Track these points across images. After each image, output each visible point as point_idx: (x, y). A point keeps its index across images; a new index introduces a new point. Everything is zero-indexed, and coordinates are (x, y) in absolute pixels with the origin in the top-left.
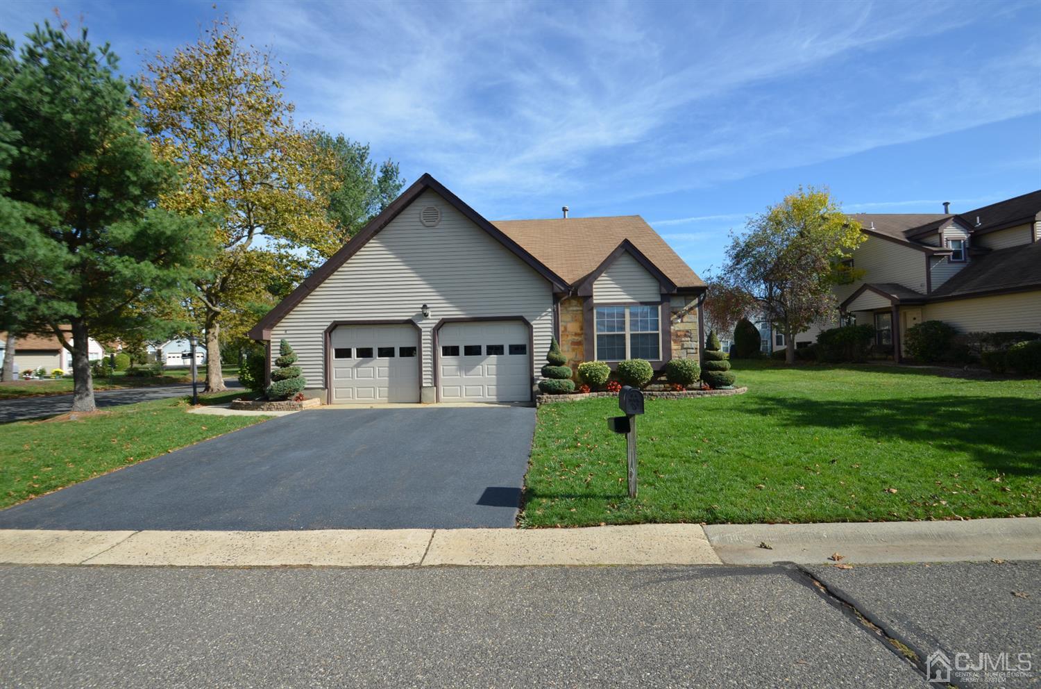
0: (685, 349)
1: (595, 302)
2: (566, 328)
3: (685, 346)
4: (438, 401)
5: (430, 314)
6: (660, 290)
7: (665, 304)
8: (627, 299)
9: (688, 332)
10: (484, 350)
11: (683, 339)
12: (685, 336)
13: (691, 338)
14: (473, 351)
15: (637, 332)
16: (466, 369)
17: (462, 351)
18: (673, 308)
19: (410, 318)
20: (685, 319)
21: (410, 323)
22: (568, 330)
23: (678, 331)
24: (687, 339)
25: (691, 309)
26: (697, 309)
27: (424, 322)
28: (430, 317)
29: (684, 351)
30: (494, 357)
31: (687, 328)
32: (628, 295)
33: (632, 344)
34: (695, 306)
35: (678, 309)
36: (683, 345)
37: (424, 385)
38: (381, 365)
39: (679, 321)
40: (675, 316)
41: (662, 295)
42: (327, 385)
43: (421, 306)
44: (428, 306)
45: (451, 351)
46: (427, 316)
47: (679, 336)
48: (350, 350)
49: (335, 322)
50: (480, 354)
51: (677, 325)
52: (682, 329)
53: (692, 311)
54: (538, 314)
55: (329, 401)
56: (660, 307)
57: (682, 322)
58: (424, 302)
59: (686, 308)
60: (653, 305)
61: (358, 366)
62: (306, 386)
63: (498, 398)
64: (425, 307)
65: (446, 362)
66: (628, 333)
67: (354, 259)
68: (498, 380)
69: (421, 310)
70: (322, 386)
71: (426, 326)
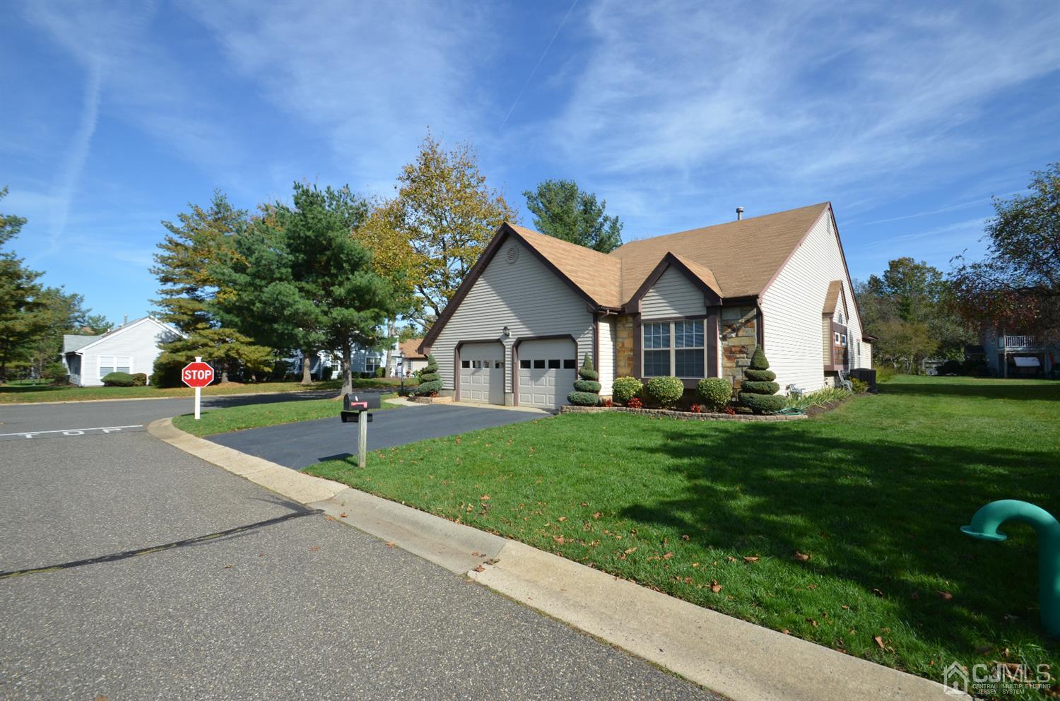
0: (740, 366)
1: (642, 318)
2: (623, 344)
3: (740, 364)
4: (516, 404)
5: (511, 334)
6: (705, 303)
7: (711, 317)
8: (673, 314)
9: (744, 347)
10: (547, 364)
11: (738, 356)
12: (741, 352)
13: (747, 354)
14: (540, 364)
15: (682, 348)
16: (535, 378)
17: (532, 364)
18: (727, 321)
19: (497, 338)
20: (740, 333)
21: (499, 341)
22: (626, 345)
23: (733, 346)
24: (742, 355)
25: (748, 321)
26: (755, 321)
27: (507, 340)
28: (510, 336)
29: (739, 369)
30: (553, 370)
31: (743, 344)
32: (675, 309)
33: (677, 361)
34: (753, 318)
35: (733, 322)
36: (737, 362)
37: (506, 391)
38: (485, 373)
39: (734, 335)
40: (729, 330)
41: (708, 308)
42: (456, 388)
43: (503, 328)
44: (509, 328)
45: (526, 364)
46: (508, 335)
47: (734, 353)
48: (469, 362)
49: (460, 341)
50: (544, 367)
51: (732, 340)
52: (736, 344)
53: (749, 324)
54: (582, 332)
55: (457, 399)
56: (705, 321)
57: (737, 336)
58: (506, 325)
59: (743, 321)
60: (699, 318)
61: (473, 374)
62: (443, 387)
63: (556, 407)
64: (505, 328)
65: (523, 374)
66: (673, 348)
67: (471, 294)
68: (556, 391)
69: (502, 331)
70: (453, 388)
71: (509, 343)
